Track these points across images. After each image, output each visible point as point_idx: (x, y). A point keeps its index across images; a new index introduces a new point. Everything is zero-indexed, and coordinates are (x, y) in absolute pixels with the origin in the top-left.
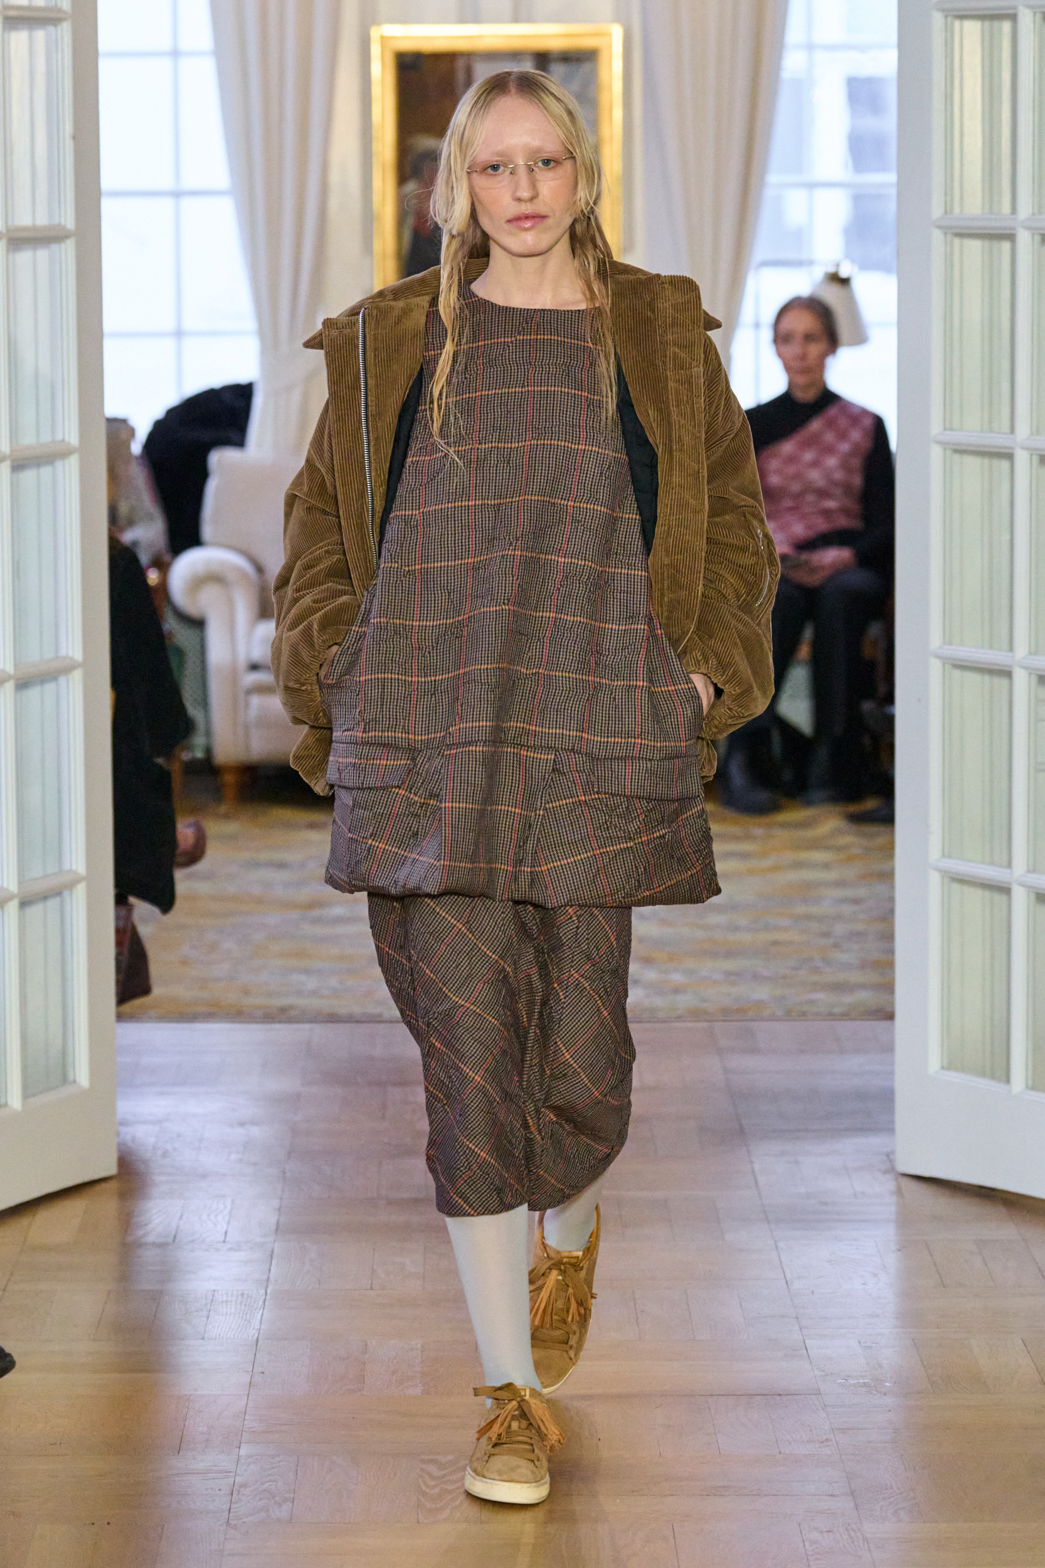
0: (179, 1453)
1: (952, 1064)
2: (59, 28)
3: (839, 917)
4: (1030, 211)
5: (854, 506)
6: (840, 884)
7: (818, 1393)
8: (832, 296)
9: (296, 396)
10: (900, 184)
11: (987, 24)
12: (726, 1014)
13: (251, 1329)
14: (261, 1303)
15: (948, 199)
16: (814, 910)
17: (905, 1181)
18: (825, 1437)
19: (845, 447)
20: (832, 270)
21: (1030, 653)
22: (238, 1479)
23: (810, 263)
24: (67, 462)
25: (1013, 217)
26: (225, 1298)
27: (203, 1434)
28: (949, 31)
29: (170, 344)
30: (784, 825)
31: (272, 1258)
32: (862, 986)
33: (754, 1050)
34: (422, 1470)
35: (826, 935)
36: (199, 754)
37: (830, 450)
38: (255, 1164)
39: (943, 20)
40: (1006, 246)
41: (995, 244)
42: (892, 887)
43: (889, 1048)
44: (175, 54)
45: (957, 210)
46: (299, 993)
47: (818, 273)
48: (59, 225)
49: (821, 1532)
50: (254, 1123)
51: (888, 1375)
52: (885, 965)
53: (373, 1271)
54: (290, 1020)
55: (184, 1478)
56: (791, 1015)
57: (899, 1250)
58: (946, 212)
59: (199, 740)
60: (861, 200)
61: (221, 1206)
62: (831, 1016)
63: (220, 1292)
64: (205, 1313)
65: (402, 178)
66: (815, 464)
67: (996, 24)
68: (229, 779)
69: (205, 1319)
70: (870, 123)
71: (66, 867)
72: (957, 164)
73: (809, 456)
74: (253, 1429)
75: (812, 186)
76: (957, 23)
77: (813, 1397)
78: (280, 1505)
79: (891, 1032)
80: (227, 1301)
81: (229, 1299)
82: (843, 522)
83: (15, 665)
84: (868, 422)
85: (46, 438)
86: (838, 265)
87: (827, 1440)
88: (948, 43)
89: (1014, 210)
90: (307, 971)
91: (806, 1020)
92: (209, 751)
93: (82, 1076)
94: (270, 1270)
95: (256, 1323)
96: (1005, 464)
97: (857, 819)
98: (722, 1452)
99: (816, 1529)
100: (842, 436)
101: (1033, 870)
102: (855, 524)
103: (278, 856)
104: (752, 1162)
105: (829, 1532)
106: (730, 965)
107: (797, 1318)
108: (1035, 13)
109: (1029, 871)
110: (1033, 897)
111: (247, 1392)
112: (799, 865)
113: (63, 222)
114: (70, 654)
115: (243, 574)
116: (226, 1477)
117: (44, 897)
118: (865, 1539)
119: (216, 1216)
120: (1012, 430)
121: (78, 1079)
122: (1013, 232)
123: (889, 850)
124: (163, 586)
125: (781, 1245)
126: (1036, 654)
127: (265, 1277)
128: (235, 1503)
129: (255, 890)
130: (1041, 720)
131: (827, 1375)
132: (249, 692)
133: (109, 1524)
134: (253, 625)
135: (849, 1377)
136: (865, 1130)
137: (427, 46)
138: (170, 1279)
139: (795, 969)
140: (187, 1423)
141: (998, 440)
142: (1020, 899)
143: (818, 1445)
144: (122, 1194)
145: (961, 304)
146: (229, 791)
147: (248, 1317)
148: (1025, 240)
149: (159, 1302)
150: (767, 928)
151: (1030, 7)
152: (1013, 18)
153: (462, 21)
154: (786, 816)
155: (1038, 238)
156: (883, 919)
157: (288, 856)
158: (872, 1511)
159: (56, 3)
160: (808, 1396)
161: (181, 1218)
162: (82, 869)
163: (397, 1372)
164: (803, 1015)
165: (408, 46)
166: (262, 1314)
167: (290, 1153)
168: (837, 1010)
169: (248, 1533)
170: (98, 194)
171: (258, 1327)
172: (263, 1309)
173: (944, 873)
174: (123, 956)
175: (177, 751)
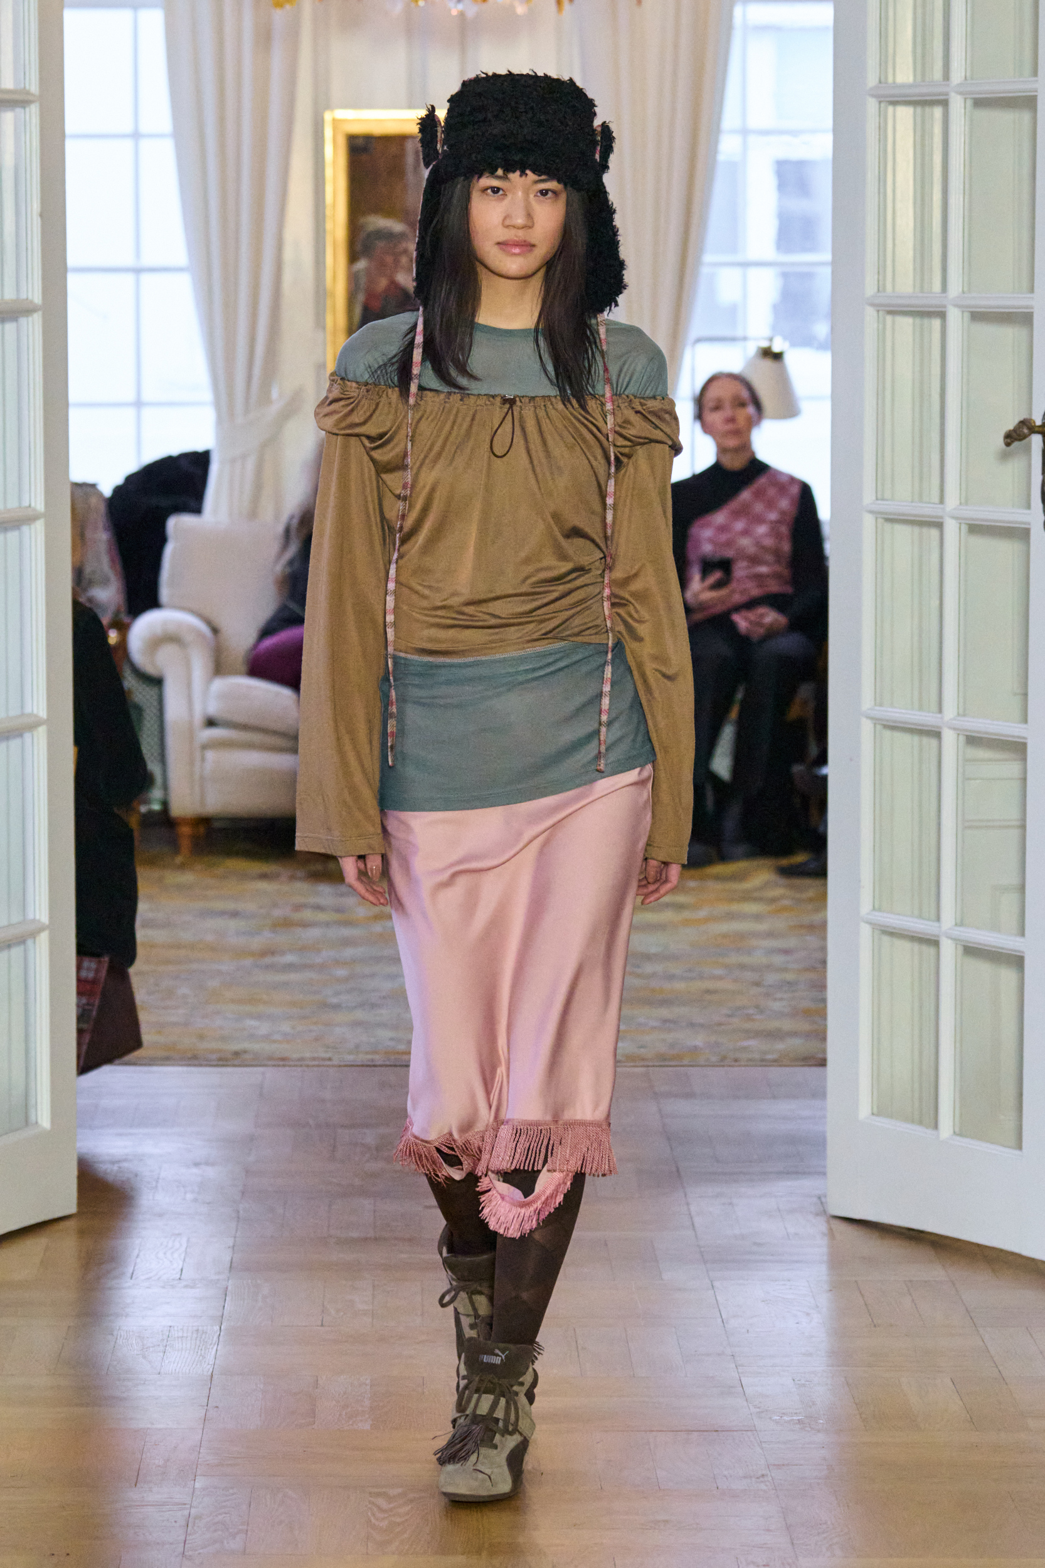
0: (135, 1486)
1: (880, 1111)
2: (27, 109)
3: (769, 967)
4: (961, 290)
5: (783, 571)
6: (770, 935)
7: (753, 1429)
8: (760, 373)
9: (250, 465)
10: (834, 263)
11: (919, 110)
12: (663, 1060)
13: (206, 1364)
14: (215, 1338)
15: (881, 278)
16: (745, 959)
17: (837, 1224)
18: (760, 1473)
19: (773, 516)
20: (765, 344)
21: (958, 714)
22: (193, 1511)
23: (745, 339)
24: (33, 527)
25: (944, 295)
26: (180, 1334)
27: (159, 1466)
28: (882, 116)
29: (131, 412)
30: (718, 878)
31: (226, 1295)
32: (794, 1034)
33: (690, 1095)
34: (371, 1502)
35: (757, 984)
36: (156, 807)
37: (759, 520)
38: (209, 1203)
39: (877, 106)
40: (936, 323)
41: (926, 321)
42: (824, 938)
43: (820, 1094)
44: (136, 136)
45: (889, 288)
46: (252, 1037)
47: (751, 348)
48: (26, 301)
50: (208, 1163)
51: (822, 1412)
52: (817, 1014)
53: (324, 1308)
54: (243, 1064)
55: (142, 1510)
56: (725, 1061)
57: (830, 1291)
58: (879, 290)
59: (156, 793)
60: (789, 278)
61: (177, 1245)
62: (764, 1063)
63: (176, 1328)
64: (161, 1349)
65: (353, 257)
66: (746, 532)
67: (927, 109)
68: (185, 830)
69: (162, 1354)
70: (798, 205)
71: (30, 917)
73: (739, 525)
74: (208, 1462)
75: (746, 265)
76: (890, 109)
77: (749, 1433)
78: (234, 1536)
79: (824, 1077)
80: (182, 1337)
81: (185, 1335)
82: (774, 587)
84: (795, 490)
85: (12, 504)
86: (770, 340)
87: (763, 1476)
88: (882, 129)
89: (944, 287)
90: (259, 1017)
91: (740, 1066)
92: (165, 804)
93: (44, 1118)
94: (224, 1306)
95: (210, 1358)
96: (934, 532)
97: (788, 872)
98: (660, 1488)
99: (752, 1562)
100: (771, 505)
101: (961, 923)
102: (789, 590)
103: (231, 906)
104: (688, 1204)
105: (765, 1565)
106: (665, 1012)
107: (733, 1356)
108: (965, 99)
109: (956, 925)
110: (960, 949)
111: (202, 1426)
112: (731, 916)
113: (30, 297)
114: (35, 712)
115: (199, 634)
116: (182, 1509)
117: (9, 944)
119: (172, 1253)
120: (942, 500)
121: (39, 1122)
122: (943, 309)
123: (823, 897)
124: (123, 644)
125: (717, 1284)
126: (964, 715)
127: (220, 1314)
128: (190, 1534)
129: (210, 938)
130: (969, 779)
131: (762, 1412)
132: (205, 747)
133: (68, 1554)
134: (209, 681)
135: (784, 1414)
136: (797, 1173)
137: (377, 130)
138: (127, 1316)
139: (729, 1016)
140: (144, 1456)
141: (927, 510)
142: (948, 951)
143: (754, 1479)
144: (82, 1233)
145: (893, 381)
146: (185, 843)
147: (203, 1352)
148: (954, 317)
149: (117, 1338)
150: (701, 977)
151: (961, 93)
152: (945, 103)
153: (411, 106)
154: (719, 869)
155: (967, 315)
156: (813, 969)
157: (240, 906)
158: (807, 1545)
159: (24, 85)
160: (744, 1432)
161: (138, 1255)
162: (44, 918)
163: (346, 1406)
164: (736, 1061)
165: (359, 129)
166: (217, 1350)
167: (244, 1193)
168: (770, 1056)
169: (202, 1563)
170: (64, 270)
171: (212, 1362)
172: (218, 1345)
173: (875, 926)
174: (93, 1005)
175: (135, 804)
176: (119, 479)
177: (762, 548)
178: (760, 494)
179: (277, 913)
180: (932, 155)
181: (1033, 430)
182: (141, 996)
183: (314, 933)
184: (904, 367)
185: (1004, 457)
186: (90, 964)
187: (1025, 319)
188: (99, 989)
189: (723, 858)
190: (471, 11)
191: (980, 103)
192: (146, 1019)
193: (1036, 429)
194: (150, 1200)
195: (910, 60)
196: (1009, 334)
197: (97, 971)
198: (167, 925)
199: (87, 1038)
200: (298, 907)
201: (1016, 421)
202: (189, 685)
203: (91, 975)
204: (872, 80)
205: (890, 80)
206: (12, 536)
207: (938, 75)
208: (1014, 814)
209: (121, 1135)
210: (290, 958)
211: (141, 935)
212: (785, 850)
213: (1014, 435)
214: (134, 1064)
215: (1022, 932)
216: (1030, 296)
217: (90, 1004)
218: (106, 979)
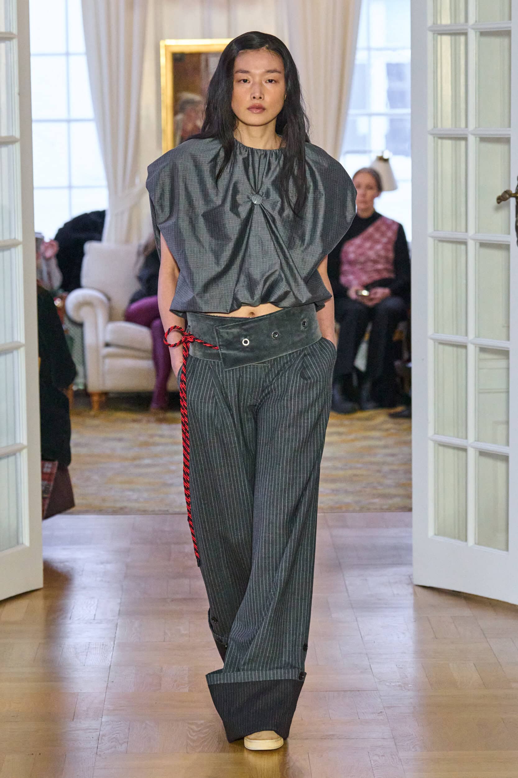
0: (73, 720)
1: (439, 533)
2: (12, 42)
3: (384, 463)
4: (475, 126)
5: (390, 267)
6: (385, 447)
7: (377, 690)
8: (380, 168)
9: (126, 217)
10: (412, 114)
11: (453, 37)
12: (332, 509)
13: (107, 661)
14: (112, 648)
15: (435, 121)
16: (373, 459)
17: (417, 588)
18: (380, 711)
19: (385, 240)
20: (380, 155)
21: (476, 337)
22: (101, 733)
23: (370, 152)
24: (17, 249)
25: (467, 129)
26: (94, 646)
27: (84, 711)
28: (435, 40)
29: (66, 192)
30: (359, 419)
31: (117, 627)
32: (395, 496)
33: (345, 526)
34: (189, 727)
35: (379, 471)
36: (81, 387)
37: (377, 242)
38: (109, 582)
39: (432, 35)
40: (463, 143)
41: (458, 142)
42: (411, 448)
43: (409, 525)
44: (67, 54)
45: (439, 126)
46: (129, 501)
47: (374, 156)
48: (12, 137)
49: (379, 756)
50: (108, 562)
51: (410, 681)
52: (408, 486)
53: (165, 633)
54: (126, 514)
55: (77, 733)
56: (361, 509)
57: (415, 622)
58: (434, 127)
59: (80, 380)
60: (393, 121)
61: (92, 603)
62: (382, 510)
63: (92, 643)
64: (85, 653)
65: (176, 112)
66: (371, 248)
67: (457, 37)
68: (96, 398)
69: (85, 656)
70: (398, 85)
71: (18, 441)
72: (439, 105)
74: (108, 709)
75: (370, 115)
76: (439, 37)
77: (375, 692)
78: (121, 744)
79: (411, 517)
80: (95, 648)
81: (97, 647)
82: (386, 275)
84: (395, 227)
85: (7, 237)
86: (383, 152)
87: (381, 712)
88: (435, 46)
89: (467, 126)
90: (133, 490)
91: (370, 512)
92: (85, 385)
93: (26, 540)
94: (116, 633)
95: (109, 658)
96: (463, 247)
97: (394, 416)
98: (331, 719)
99: (376, 754)
100: (383, 234)
101: (478, 440)
102: (392, 276)
103: (118, 435)
104: (345, 580)
105: (382, 756)
106: (334, 486)
107: (367, 654)
108: (476, 32)
109: (475, 441)
110: (477, 453)
111: (105, 691)
112: (365, 438)
113: (14, 134)
114: (19, 340)
115: (101, 302)
116: (97, 732)
117: (8, 456)
118: (400, 760)
119: (90, 607)
120: (467, 231)
121: (24, 543)
122: (466, 136)
123: (409, 430)
124: (63, 309)
125: (359, 619)
126: (478, 337)
127: (114, 636)
128: (100, 744)
129: (108, 452)
130: (481, 369)
131: (381, 681)
132: (104, 357)
133: (40, 754)
134: (106, 324)
135: (391, 682)
136: (399, 564)
137: (187, 50)
138: (68, 637)
139: (364, 487)
140: (77, 706)
141: (460, 236)
142: (472, 454)
143: (377, 715)
144: (46, 598)
145: (442, 171)
146: (96, 406)
147: (106, 655)
148: (472, 140)
149: (63, 648)
150: (351, 468)
151: (474, 29)
152: (466, 34)
154: (359, 415)
155: (478, 139)
156: (405, 464)
157: (123, 436)
158: (403, 746)
159: (10, 29)
160: (372, 691)
161: (73, 608)
162: (25, 442)
163: (176, 681)
164: (369, 509)
165: (178, 50)
166: (112, 654)
167: (126, 576)
168: (385, 507)
169: (106, 758)
170: (31, 121)
171: (110, 660)
172: (113, 651)
173: (435, 442)
175: (70, 386)
177: (379, 256)
178: (377, 229)
179: (142, 439)
180: (460, 59)
181: (511, 195)
182: (74, 480)
183: (159, 449)
184: (447, 166)
185: (497, 209)
186: (48, 465)
187: (506, 140)
188: (53, 477)
189: (362, 409)
191: (483, 34)
192: (76, 491)
193: (513, 195)
194: (80, 581)
195: (449, 13)
196: (499, 148)
197: (52, 468)
198: (86, 445)
199: (47, 501)
200: (152, 436)
201: (503, 191)
202: (96, 326)
203: (49, 471)
204: (430, 23)
205: (439, 22)
206: (7, 253)
207: (462, 20)
208: (504, 386)
209: (64, 549)
210: (147, 461)
211: (74, 451)
212: (392, 405)
213: (502, 198)
214: (72, 514)
215: (508, 444)
216: (509, 129)
217: (49, 485)
218: (57, 473)
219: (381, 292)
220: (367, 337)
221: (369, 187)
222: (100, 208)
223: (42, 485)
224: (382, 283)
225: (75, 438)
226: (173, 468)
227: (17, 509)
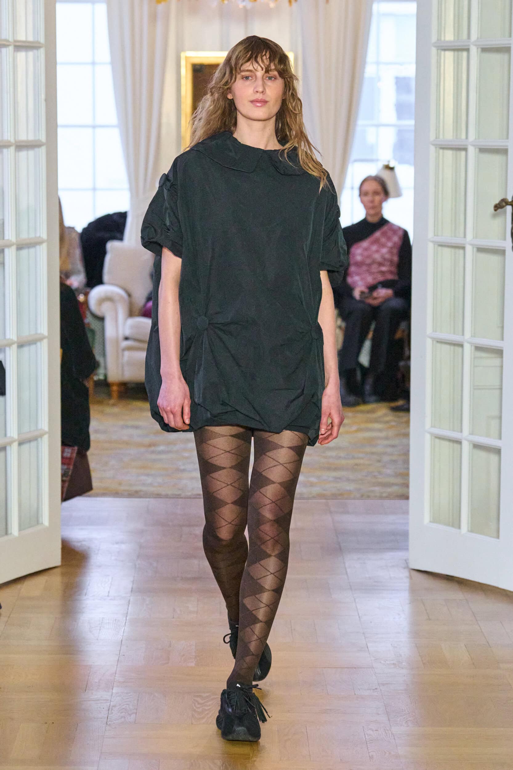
0: (85, 691)
1: (435, 520)
2: (39, 50)
3: (385, 453)
4: (474, 138)
5: (394, 269)
6: (387, 438)
7: (372, 667)
8: (386, 175)
10: (415, 125)
11: (456, 53)
12: (334, 496)
13: (119, 635)
14: (124, 624)
15: (437, 132)
16: (374, 450)
17: (414, 573)
18: (375, 687)
19: (390, 244)
20: (386, 163)
21: (472, 336)
22: (112, 704)
23: (377, 160)
24: (41, 246)
25: (467, 140)
26: (108, 621)
27: (96, 682)
28: (439, 56)
29: (91, 193)
30: (362, 412)
31: (129, 603)
32: (393, 484)
33: (347, 513)
34: (194, 700)
35: (379, 461)
36: (102, 377)
37: (383, 246)
38: (122, 561)
39: (436, 51)
40: (463, 153)
41: (458, 152)
43: (406, 512)
44: (93, 63)
45: (441, 137)
46: (144, 484)
47: (380, 165)
48: (39, 141)
49: (373, 731)
50: (122, 542)
51: (404, 660)
52: (405, 475)
53: (174, 610)
54: (140, 497)
55: (88, 703)
56: (362, 497)
57: (410, 603)
58: (436, 138)
59: (101, 371)
60: (400, 132)
61: (107, 580)
62: (381, 498)
63: (106, 619)
64: (99, 628)
66: (377, 251)
67: (460, 53)
68: (115, 388)
69: (99, 631)
70: (405, 98)
71: (39, 427)
73: (374, 248)
74: (119, 681)
75: (378, 126)
76: (443, 53)
77: (370, 669)
78: (130, 715)
79: (408, 505)
80: (109, 623)
82: (390, 277)
83: (17, 337)
84: (401, 233)
85: (32, 235)
86: (389, 161)
87: (376, 689)
88: (439, 61)
89: (467, 138)
90: (148, 475)
91: (370, 499)
92: (106, 376)
93: (46, 521)
94: (128, 609)
95: (121, 632)
96: (461, 251)
97: (396, 409)
98: (329, 694)
99: (370, 729)
100: (389, 239)
101: (472, 433)
102: (396, 278)
104: (344, 563)
105: (376, 730)
106: (336, 474)
107: (363, 633)
108: (478, 48)
109: (470, 434)
110: (471, 446)
111: (117, 664)
113: (40, 138)
114: (42, 332)
115: (121, 297)
116: (106, 702)
117: (30, 441)
118: (393, 734)
119: (105, 584)
120: (465, 236)
121: (44, 522)
122: (466, 147)
123: (408, 422)
124: (86, 303)
125: (357, 600)
126: (474, 337)
127: (126, 612)
128: (110, 714)
129: (125, 438)
130: (477, 366)
131: (377, 659)
132: (124, 350)
133: (53, 723)
134: (126, 320)
135: (386, 660)
137: (207, 62)
138: (83, 612)
139: (365, 476)
140: (89, 678)
141: (458, 241)
142: (466, 447)
143: (372, 691)
144: (63, 574)
145: (443, 179)
146: (115, 394)
147: (118, 630)
148: (472, 151)
149: (78, 623)
150: (353, 458)
151: (476, 45)
152: (468, 50)
153: (222, 50)
154: (362, 408)
155: (477, 150)
157: (140, 423)
158: (396, 721)
159: (38, 39)
160: (368, 669)
161: (89, 585)
162: (46, 429)
163: (184, 655)
164: (369, 497)
165: (198, 61)
166: (124, 629)
167: (138, 557)
168: (384, 495)
169: (115, 728)
170: (56, 126)
171: (122, 634)
172: (125, 627)
173: (432, 434)
174: (70, 469)
175: (92, 376)
176: (85, 224)
177: (385, 259)
178: (384, 234)
180: (462, 73)
181: (507, 203)
183: (174, 436)
184: (448, 174)
185: (494, 216)
186: (68, 452)
187: (504, 151)
188: (72, 463)
189: (365, 402)
190: (249, 5)
191: (485, 50)
193: (509, 203)
194: (95, 559)
195: (452, 29)
196: (497, 159)
197: (72, 453)
198: (105, 432)
199: (66, 485)
201: (500, 199)
202: (116, 321)
203: (68, 455)
204: (434, 39)
205: (443, 39)
206: (32, 250)
207: (465, 36)
208: (497, 383)
209: (82, 529)
210: (162, 448)
212: (393, 399)
213: (498, 206)
214: (89, 496)
215: (500, 438)
216: (507, 140)
217: (68, 469)
218: (76, 458)
219: (383, 293)
220: (370, 335)
221: (376, 193)
222: (122, 210)
223: (62, 469)
224: (385, 284)
225: (94, 425)
226: (186, 454)
227: (38, 489)
